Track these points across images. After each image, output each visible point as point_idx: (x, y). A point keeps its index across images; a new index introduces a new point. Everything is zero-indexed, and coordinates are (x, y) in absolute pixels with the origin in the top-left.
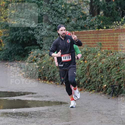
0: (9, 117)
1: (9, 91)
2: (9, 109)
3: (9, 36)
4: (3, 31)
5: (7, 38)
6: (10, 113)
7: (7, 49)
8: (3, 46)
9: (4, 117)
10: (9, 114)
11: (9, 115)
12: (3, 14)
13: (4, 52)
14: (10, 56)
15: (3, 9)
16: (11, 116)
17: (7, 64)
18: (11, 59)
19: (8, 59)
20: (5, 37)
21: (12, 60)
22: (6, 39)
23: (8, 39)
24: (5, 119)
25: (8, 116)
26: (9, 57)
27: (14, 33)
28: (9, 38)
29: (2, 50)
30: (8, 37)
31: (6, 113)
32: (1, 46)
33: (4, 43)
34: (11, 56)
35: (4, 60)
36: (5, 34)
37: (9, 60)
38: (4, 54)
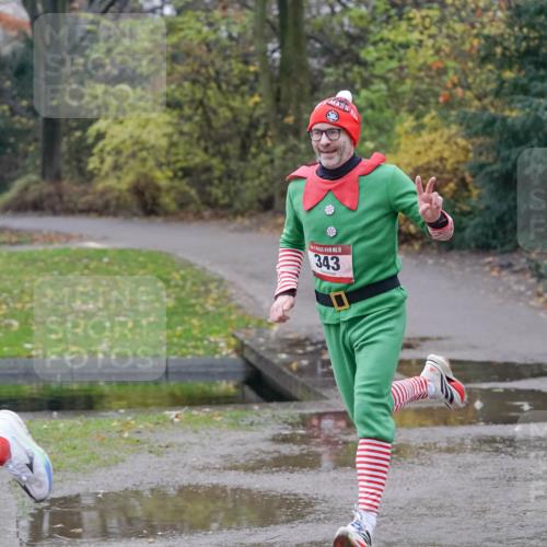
0: (503, 455)
1: (498, 358)
2: (499, 426)
3: (495, 162)
4: (473, 144)
5: (489, 169)
6: (503, 440)
7: (488, 208)
8: (474, 199)
9: (482, 454)
10: (500, 443)
11: (500, 446)
12: (474, 82)
13: (477, 220)
14: (500, 235)
15: (470, 64)
16: (510, 449)
17: (490, 263)
18: (503, 245)
19: (494, 242)
20: (482, 166)
21: (508, 247)
22: (484, 172)
23: (492, 172)
24: (489, 460)
25: (497, 450)
26: (495, 236)
27: (513, 150)
28: (495, 167)
29: (470, 213)
30: (490, 164)
31: (491, 441)
32: (469, 197)
33: (476, 188)
34: (504, 233)
35: (477, 247)
36: (481, 154)
37: (495, 248)
38: (476, 227)
